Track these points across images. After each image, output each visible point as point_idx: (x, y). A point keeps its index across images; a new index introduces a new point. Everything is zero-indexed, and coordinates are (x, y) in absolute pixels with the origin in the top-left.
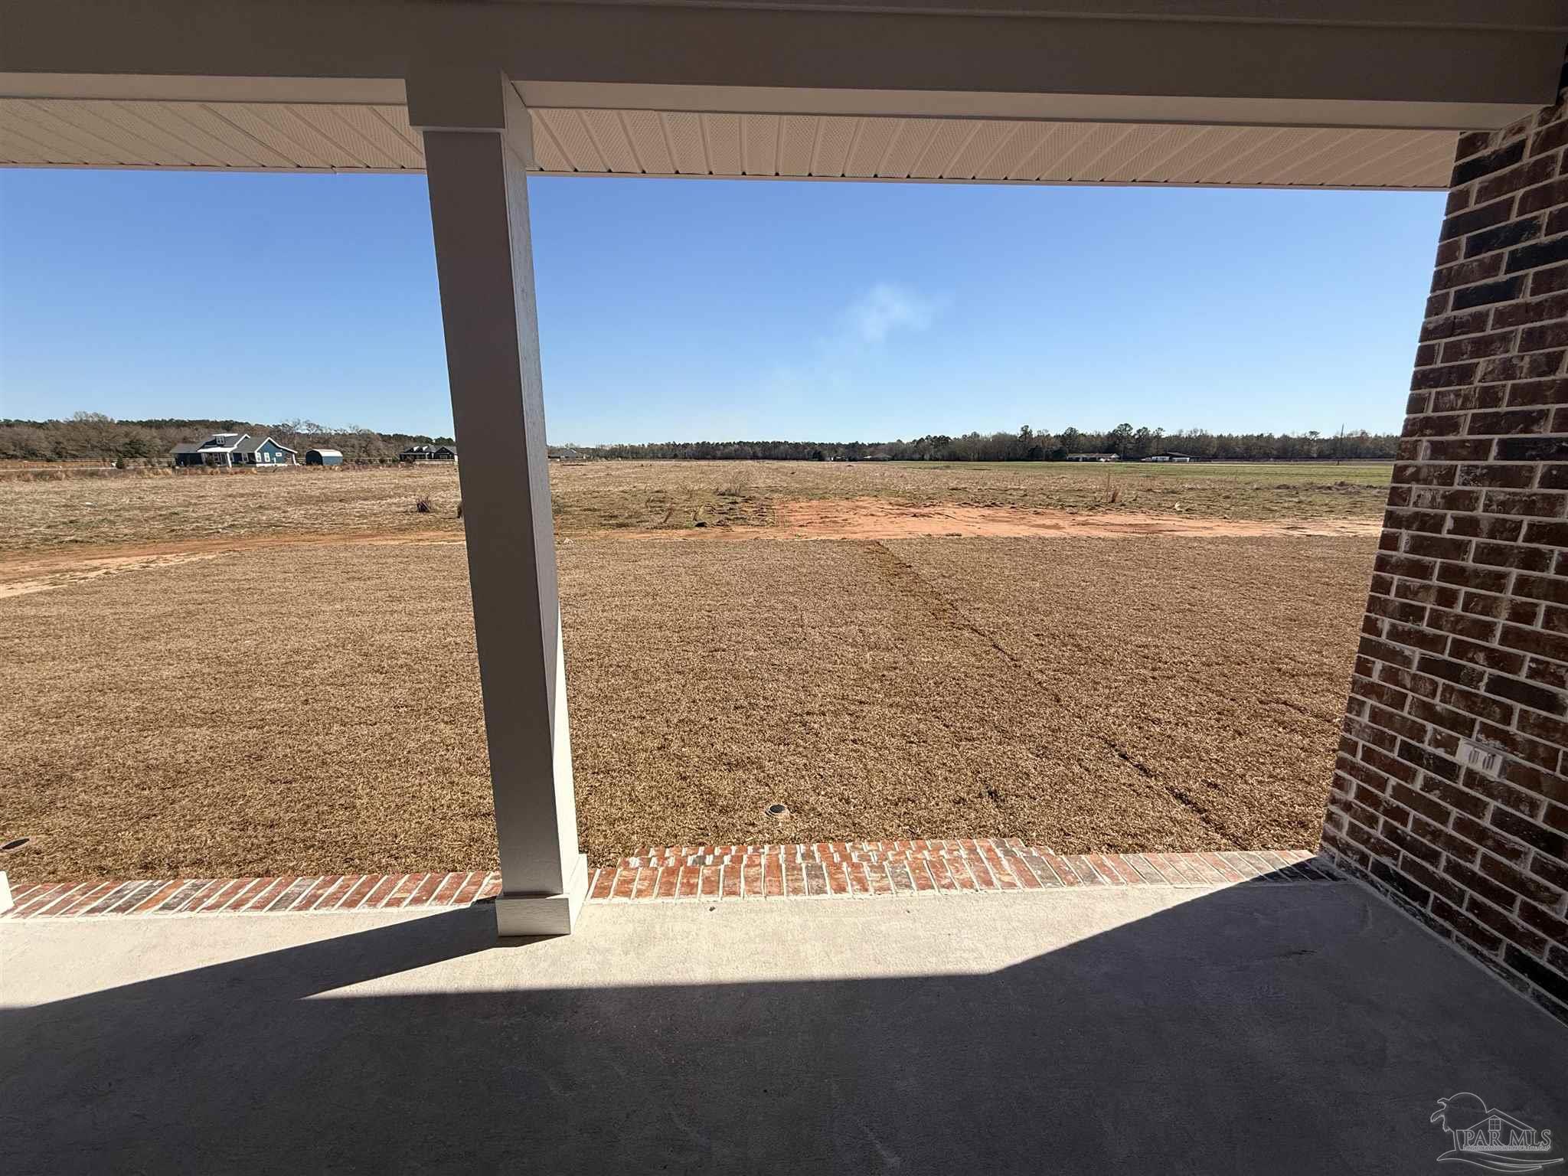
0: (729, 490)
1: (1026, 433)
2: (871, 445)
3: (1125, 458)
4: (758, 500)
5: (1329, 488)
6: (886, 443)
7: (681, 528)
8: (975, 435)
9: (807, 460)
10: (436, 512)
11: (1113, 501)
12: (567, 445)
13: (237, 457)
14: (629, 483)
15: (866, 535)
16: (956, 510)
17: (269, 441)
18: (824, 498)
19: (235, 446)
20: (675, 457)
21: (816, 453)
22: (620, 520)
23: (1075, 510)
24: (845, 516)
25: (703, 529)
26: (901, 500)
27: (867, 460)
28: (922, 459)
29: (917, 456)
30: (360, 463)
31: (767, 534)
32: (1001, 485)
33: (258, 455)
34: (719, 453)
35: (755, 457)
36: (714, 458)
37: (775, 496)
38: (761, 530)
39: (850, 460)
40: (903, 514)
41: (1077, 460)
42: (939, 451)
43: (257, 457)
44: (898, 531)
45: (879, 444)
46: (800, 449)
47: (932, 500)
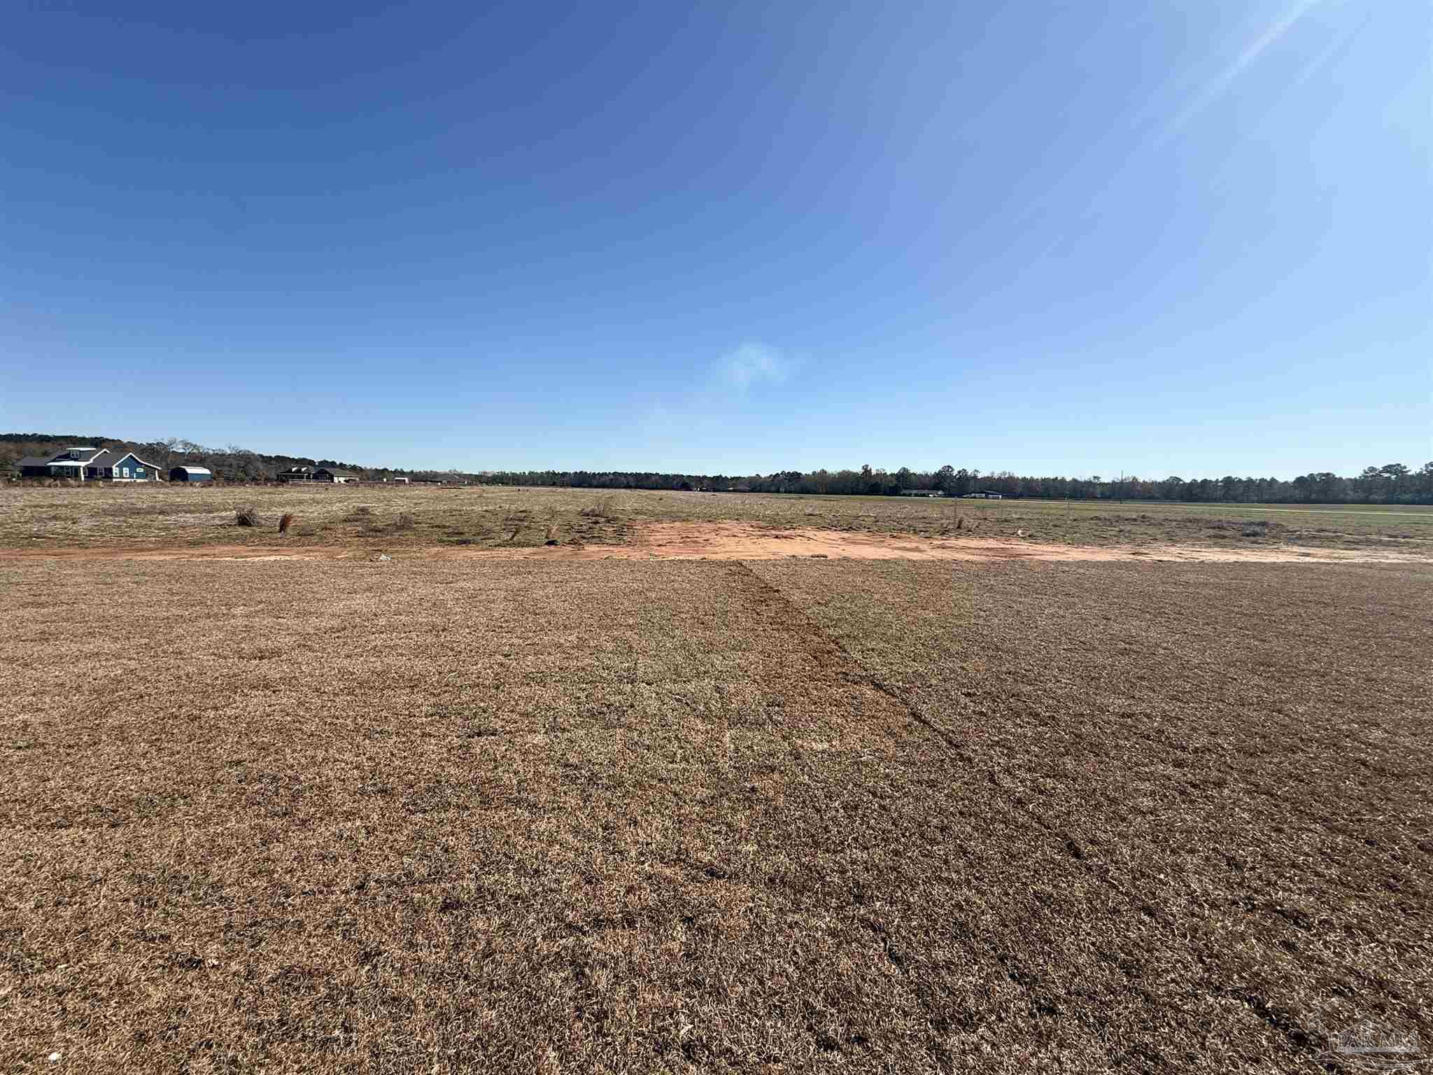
0: (593, 511)
1: (867, 471)
2: (732, 479)
3: (949, 494)
4: (622, 520)
5: (1135, 520)
6: (746, 476)
7: (528, 545)
8: (824, 472)
9: (677, 490)
10: (260, 526)
11: (959, 527)
12: (450, 471)
13: (91, 472)
14: (495, 504)
15: (727, 555)
16: (816, 533)
17: (131, 456)
18: (688, 520)
19: (91, 461)
20: (554, 484)
21: (683, 483)
22: (464, 538)
23: (927, 535)
24: (707, 537)
25: (552, 548)
26: (763, 524)
27: (729, 491)
28: (778, 491)
29: (773, 489)
30: (230, 481)
31: (620, 553)
32: (854, 513)
33: (115, 470)
34: (595, 482)
35: (628, 487)
36: (590, 486)
37: (640, 517)
38: (615, 549)
39: (714, 491)
40: (764, 536)
41: (910, 495)
42: (793, 484)
43: (114, 471)
44: (761, 551)
45: (740, 478)
46: (670, 480)
47: (791, 523)
